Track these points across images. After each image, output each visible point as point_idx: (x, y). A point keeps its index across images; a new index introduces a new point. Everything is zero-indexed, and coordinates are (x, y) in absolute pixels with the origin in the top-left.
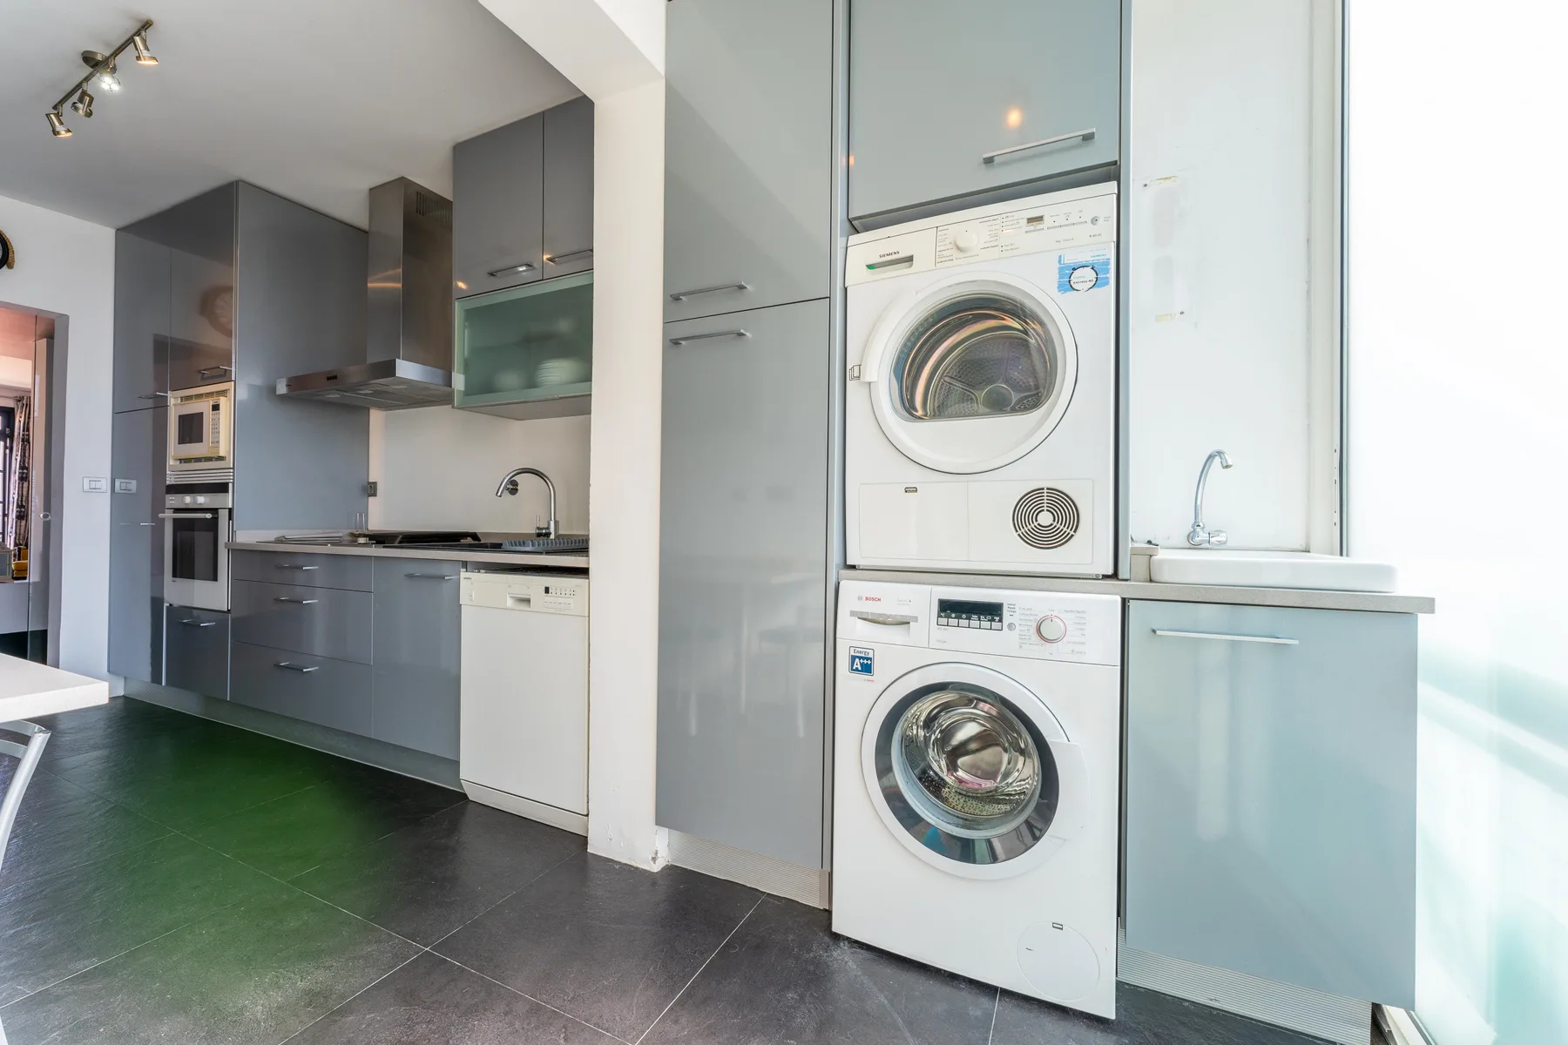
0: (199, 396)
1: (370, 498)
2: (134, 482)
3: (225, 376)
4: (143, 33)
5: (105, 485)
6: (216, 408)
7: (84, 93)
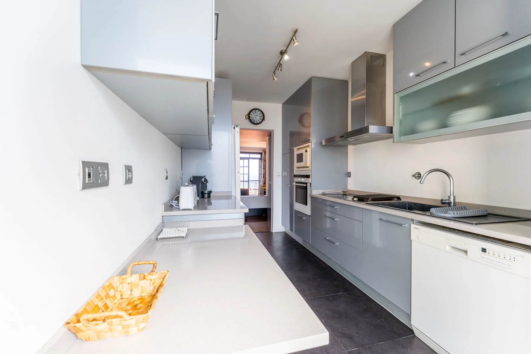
0: (302, 148)
1: (348, 178)
2: (286, 173)
3: (308, 141)
4: (295, 35)
5: (281, 174)
6: (306, 151)
7: (280, 64)
